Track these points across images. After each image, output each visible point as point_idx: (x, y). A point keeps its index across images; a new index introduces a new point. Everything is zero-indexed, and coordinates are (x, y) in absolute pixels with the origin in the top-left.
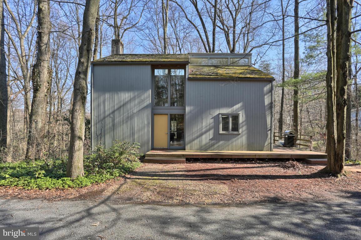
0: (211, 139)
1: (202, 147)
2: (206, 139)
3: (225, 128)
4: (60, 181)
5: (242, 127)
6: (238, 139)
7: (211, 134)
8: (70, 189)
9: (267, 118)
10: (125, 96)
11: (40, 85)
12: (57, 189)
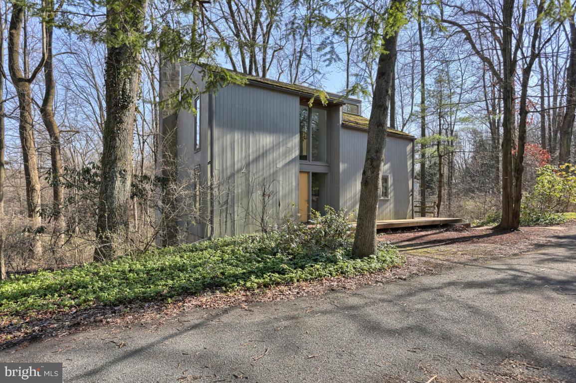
10: (267, 140)
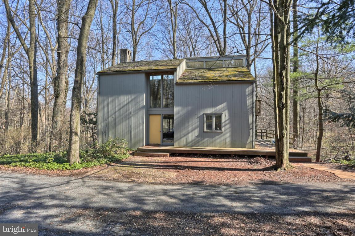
0: (197, 137)
1: (188, 143)
2: (192, 137)
3: (209, 126)
4: (62, 165)
5: (225, 125)
6: (221, 137)
7: (196, 132)
8: (67, 170)
9: (249, 117)
11: (60, 93)
12: (58, 170)
